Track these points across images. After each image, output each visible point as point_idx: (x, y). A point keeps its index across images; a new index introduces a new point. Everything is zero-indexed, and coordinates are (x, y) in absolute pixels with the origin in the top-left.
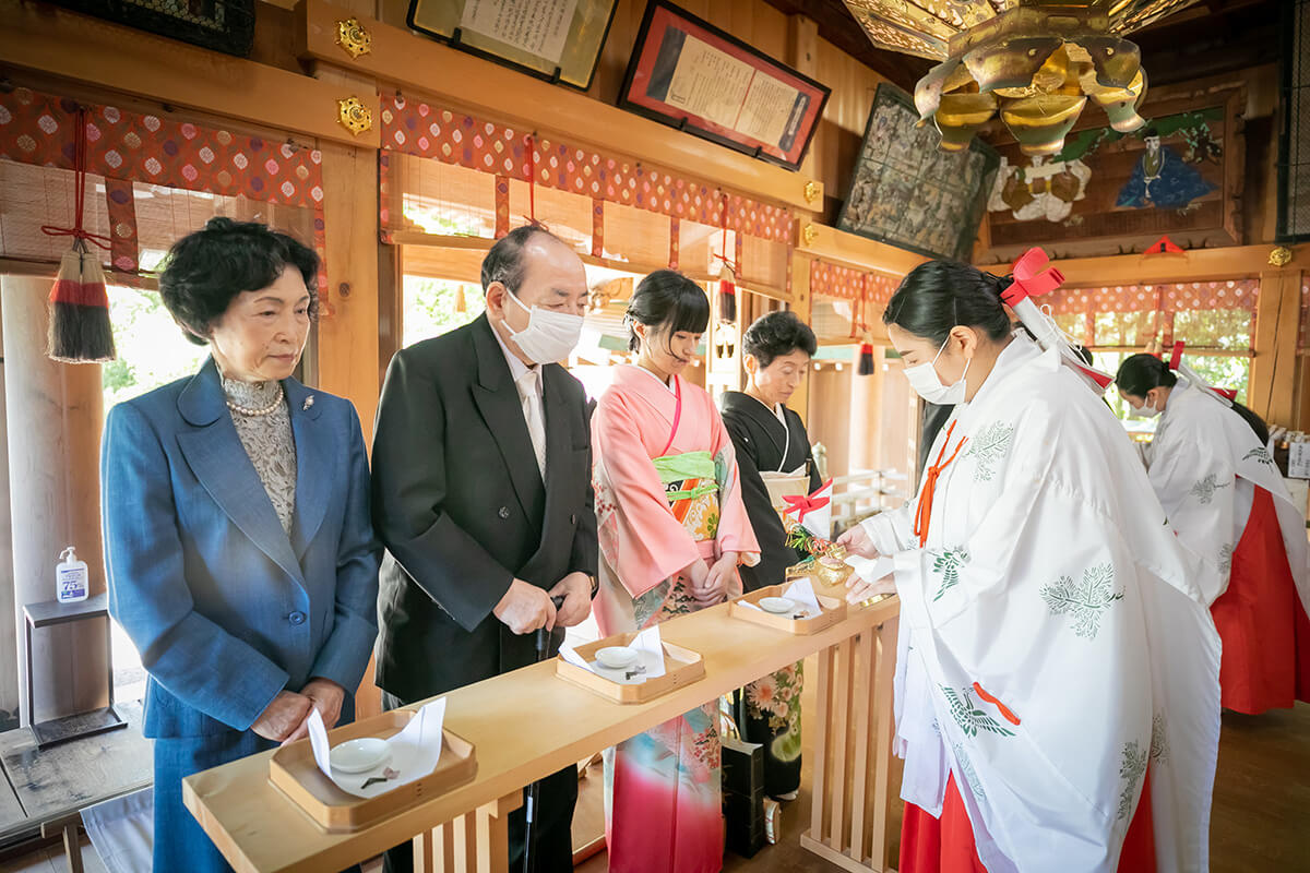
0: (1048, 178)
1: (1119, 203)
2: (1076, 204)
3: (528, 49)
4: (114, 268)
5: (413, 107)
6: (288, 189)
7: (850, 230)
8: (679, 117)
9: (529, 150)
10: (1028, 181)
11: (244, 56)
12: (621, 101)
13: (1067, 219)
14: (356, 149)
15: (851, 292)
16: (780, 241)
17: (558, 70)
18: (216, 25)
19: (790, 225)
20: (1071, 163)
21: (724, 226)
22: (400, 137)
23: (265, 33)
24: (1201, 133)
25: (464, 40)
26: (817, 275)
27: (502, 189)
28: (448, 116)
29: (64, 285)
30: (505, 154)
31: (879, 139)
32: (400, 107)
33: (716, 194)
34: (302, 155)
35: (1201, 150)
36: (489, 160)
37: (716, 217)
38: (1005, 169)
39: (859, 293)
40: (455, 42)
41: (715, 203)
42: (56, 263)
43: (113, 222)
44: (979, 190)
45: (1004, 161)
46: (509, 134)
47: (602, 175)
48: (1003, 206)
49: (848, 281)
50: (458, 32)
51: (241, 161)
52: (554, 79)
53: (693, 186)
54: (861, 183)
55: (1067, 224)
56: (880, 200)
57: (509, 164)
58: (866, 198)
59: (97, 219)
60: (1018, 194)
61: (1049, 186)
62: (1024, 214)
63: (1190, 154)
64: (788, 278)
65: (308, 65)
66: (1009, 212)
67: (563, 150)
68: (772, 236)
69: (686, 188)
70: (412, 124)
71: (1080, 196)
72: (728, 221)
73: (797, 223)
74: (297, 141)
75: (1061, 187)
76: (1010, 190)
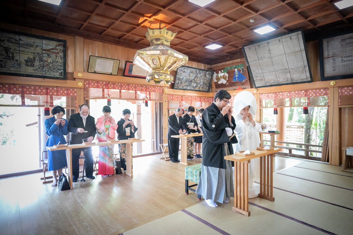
0: (222, 76)
1: (233, 81)
2: (227, 80)
3: (106, 71)
4: (51, 106)
5: (89, 81)
6: (72, 94)
7: (177, 89)
8: (135, 76)
9: (108, 85)
10: (219, 76)
11: (66, 80)
12: (124, 75)
13: (226, 83)
14: (81, 88)
15: (178, 100)
16: (160, 92)
17: (111, 73)
18: (62, 77)
19: (162, 89)
20: (225, 73)
21: (146, 91)
22: (87, 86)
23: (69, 76)
24: (242, 68)
25: (96, 72)
26: (169, 97)
27: (103, 91)
28: (94, 82)
29: (45, 108)
30: (104, 86)
31: (180, 73)
32: (87, 82)
33: (144, 86)
34: (73, 90)
35: (243, 71)
36: (101, 87)
37: (144, 90)
38: (215, 75)
39: (181, 100)
40: (95, 72)
41: (144, 88)
42: (44, 105)
43: (51, 100)
44: (211, 78)
45: (215, 73)
46: (104, 83)
47: (121, 86)
48: (216, 81)
49: (177, 98)
50: (95, 71)
51: (66, 92)
52: (111, 74)
53: (139, 86)
54: (178, 81)
55: (226, 84)
56: (183, 83)
57: (104, 87)
58: (179, 83)
59: (49, 100)
60: (218, 79)
61: (222, 77)
62: (220, 82)
63: (241, 72)
64: (162, 98)
65: (74, 79)
66: (217, 82)
67: (114, 84)
68: (158, 92)
69: (138, 86)
70: (89, 84)
71: (227, 79)
72: (147, 90)
73: (163, 89)
74: (73, 88)
75: (224, 77)
76: (217, 78)
